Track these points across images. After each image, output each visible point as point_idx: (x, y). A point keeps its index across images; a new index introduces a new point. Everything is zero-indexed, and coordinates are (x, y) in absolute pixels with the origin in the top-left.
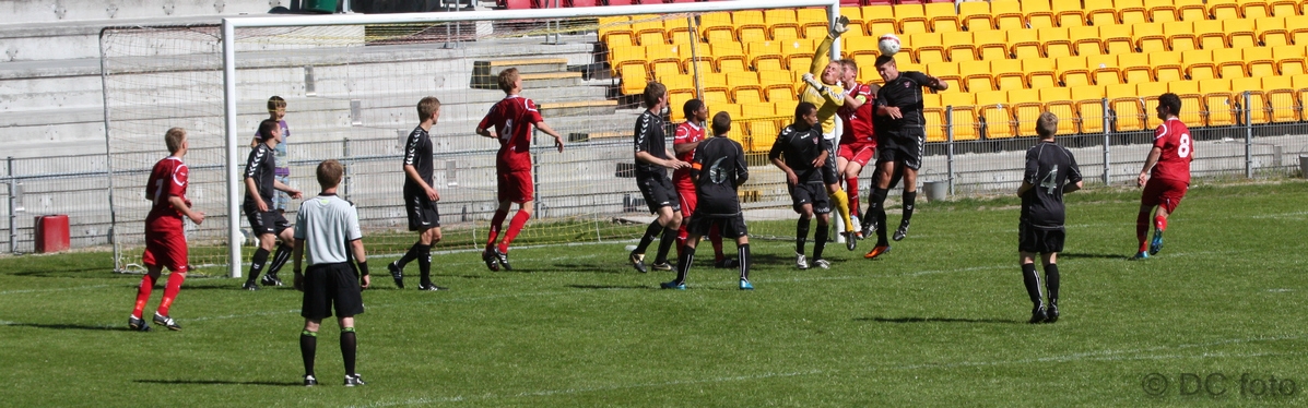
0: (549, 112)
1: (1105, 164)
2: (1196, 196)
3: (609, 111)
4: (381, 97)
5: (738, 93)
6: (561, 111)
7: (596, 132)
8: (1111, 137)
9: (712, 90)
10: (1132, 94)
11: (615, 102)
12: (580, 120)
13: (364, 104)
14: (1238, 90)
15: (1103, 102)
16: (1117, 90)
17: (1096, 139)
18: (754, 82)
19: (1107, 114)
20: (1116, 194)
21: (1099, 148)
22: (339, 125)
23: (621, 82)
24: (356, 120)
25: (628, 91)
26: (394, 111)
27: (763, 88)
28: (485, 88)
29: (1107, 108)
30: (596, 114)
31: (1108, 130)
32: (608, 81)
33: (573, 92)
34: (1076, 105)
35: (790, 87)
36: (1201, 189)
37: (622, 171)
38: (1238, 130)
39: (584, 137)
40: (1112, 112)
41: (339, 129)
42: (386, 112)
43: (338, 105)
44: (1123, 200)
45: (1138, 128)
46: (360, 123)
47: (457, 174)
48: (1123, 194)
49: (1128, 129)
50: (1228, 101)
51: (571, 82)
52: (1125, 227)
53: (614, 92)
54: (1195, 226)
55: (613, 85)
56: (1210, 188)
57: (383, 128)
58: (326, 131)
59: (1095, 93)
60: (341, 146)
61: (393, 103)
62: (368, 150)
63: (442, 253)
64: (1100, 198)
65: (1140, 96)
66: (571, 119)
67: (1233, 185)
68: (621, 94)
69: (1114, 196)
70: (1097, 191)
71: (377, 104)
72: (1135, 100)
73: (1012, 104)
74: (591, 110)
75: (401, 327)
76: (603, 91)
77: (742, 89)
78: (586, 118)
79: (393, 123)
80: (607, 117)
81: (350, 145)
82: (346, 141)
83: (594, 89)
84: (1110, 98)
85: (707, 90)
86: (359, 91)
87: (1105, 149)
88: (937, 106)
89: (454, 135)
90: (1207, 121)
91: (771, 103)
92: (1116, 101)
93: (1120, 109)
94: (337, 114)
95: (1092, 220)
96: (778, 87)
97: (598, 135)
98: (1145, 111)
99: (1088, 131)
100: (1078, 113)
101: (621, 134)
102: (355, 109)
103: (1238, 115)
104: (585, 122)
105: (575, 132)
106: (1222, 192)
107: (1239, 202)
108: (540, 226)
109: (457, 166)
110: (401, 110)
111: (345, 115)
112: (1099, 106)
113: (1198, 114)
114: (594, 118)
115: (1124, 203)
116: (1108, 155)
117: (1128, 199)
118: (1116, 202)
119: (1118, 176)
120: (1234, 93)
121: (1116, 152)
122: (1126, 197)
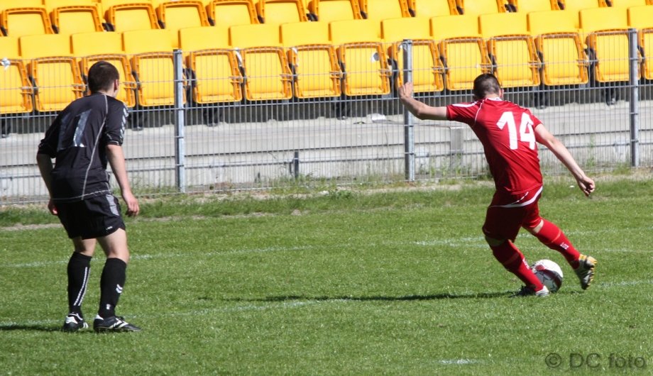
1: (177, 157)
2: (325, 209)
8: (187, 113)
10: (222, 44)
14: (392, 38)
15: (174, 57)
16: (197, 37)
17: (163, 115)
19: (181, 76)
20: (195, 206)
21: (168, 130)
29: (182, 66)
31: (182, 102)
34: (132, 61)
36: (333, 198)
38: (393, 104)
40: (190, 72)
44: (206, 214)
45: (231, 99)
48: (206, 206)
49: (215, 99)
50: (377, 56)
52: (209, 259)
54: (324, 257)
56: (348, 196)
59: (162, 41)
64: (169, 212)
65: (235, 47)
67: (384, 190)
69: (191, 209)
70: (165, 201)
72: (227, 53)
84: (186, 50)
87: (177, 133)
90: (343, 87)
92: (197, 54)
93: (203, 67)
95: (157, 247)
98: (242, 71)
99: (151, 103)
100: (134, 74)
103: (393, 78)
106: (366, 203)
107: (394, 218)
112: (168, 63)
113: (328, 76)
116: (182, 142)
117: (215, 213)
118: (195, 218)
119: (198, 176)
120: (388, 41)
121: (196, 136)
122: (212, 211)
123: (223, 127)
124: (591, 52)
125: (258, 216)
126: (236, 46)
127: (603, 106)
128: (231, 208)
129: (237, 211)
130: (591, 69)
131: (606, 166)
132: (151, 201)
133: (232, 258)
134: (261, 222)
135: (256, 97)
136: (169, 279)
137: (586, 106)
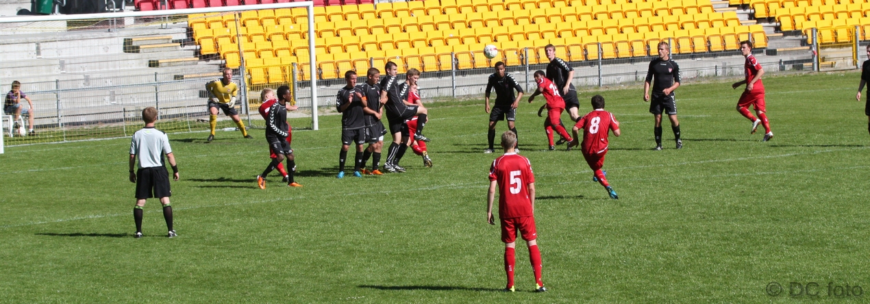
0: (163, 65)
1: (453, 87)
3: (195, 63)
4: (75, 58)
5: (262, 52)
6: (170, 64)
7: (187, 74)
8: (456, 73)
9: (248, 51)
10: (467, 50)
11: (198, 59)
12: (179, 68)
13: (67, 61)
14: (521, 47)
15: (452, 54)
16: (459, 48)
17: (448, 73)
18: (270, 47)
19: (454, 60)
20: (459, 102)
21: (450, 78)
22: (54, 73)
23: (201, 48)
24: (62, 70)
25: (204, 52)
26: (81, 65)
27: (274, 49)
28: (129, 52)
29: (454, 57)
30: (188, 65)
31: (454, 69)
32: (194, 47)
33: (175, 54)
34: (438, 56)
35: (289, 49)
37: (202, 95)
39: (182, 77)
40: (457, 59)
41: (53, 75)
42: (77, 66)
43: (52, 62)
44: (462, 105)
45: (470, 67)
46: (64, 72)
47: (116, 97)
48: (462, 102)
49: (465, 68)
50: (516, 53)
51: (174, 49)
53: (197, 53)
55: (196, 50)
57: (75, 74)
58: (46, 76)
59: (448, 49)
60: (55, 83)
61: (81, 61)
62: (70, 86)
63: (108, 139)
64: (451, 104)
66: (174, 68)
68: (200, 54)
69: (457, 103)
70: (449, 100)
71: (73, 61)
72: (469, 53)
73: (404, 56)
74: (186, 63)
75: (87, 178)
76: (192, 52)
77: (263, 50)
78: (182, 67)
79: (82, 71)
80: (193, 66)
81: (60, 83)
82: (57, 81)
83: (187, 52)
84: (455, 52)
85: (245, 52)
86: (64, 55)
87: (453, 79)
88: (366, 58)
89: (114, 77)
91: (279, 58)
92: (459, 53)
93: (461, 58)
94: (52, 67)
96: (282, 49)
97: (189, 76)
98: (473, 58)
99: (444, 69)
100: (439, 60)
101: (201, 75)
102: (62, 64)
103: (522, 60)
104: (182, 70)
105: (177, 74)
108: (159, 123)
109: (116, 93)
110: (86, 64)
111: (57, 68)
112: (450, 56)
114: (186, 67)
115: (463, 107)
116: (454, 81)
117: (465, 104)
118: (459, 106)
119: (460, 92)
120: (520, 49)
121: (459, 80)
122: (464, 104)
123: (468, 76)
124: (586, 50)
125: (479, 105)
126: (471, 51)
127: (589, 67)
128: (470, 103)
129: (472, 103)
130: (586, 56)
131: (591, 86)
132: (445, 101)
133: (471, 119)
134: (480, 107)
135: (478, 67)
136: (450, 126)
137: (584, 67)
